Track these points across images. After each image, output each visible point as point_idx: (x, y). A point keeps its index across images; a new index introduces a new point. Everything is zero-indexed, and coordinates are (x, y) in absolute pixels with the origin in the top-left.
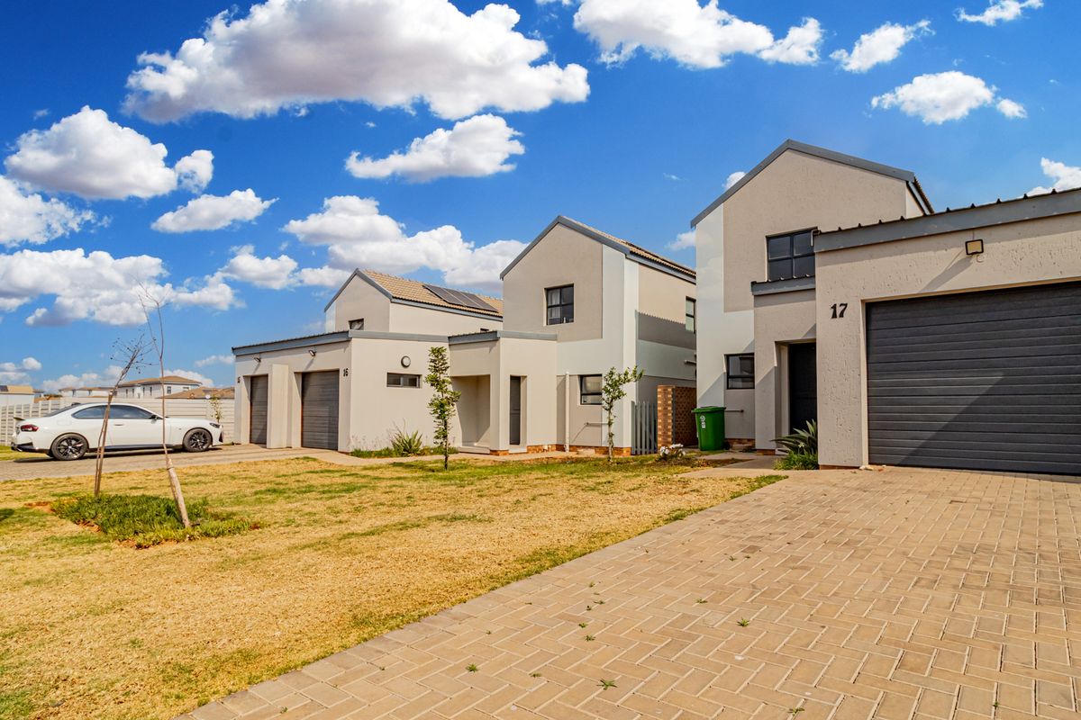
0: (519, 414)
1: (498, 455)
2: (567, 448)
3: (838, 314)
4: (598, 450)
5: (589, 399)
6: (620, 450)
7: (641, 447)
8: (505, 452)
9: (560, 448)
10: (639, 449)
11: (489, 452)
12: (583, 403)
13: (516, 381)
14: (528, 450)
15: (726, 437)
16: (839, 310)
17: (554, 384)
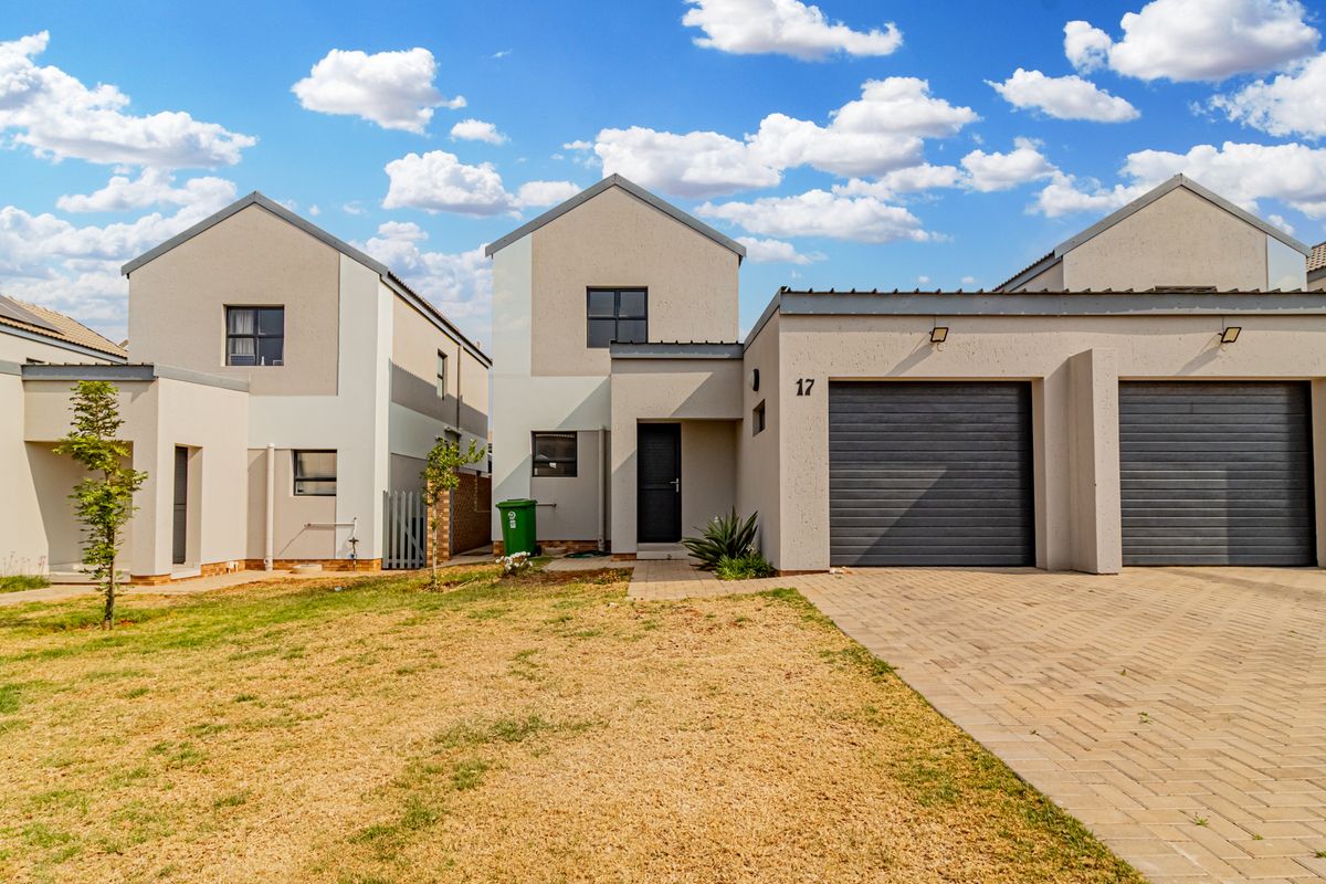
0: (185, 511)
1: (152, 584)
2: (270, 565)
3: (804, 391)
4: (327, 565)
5: (309, 487)
6: (367, 563)
7: (398, 557)
8: (165, 578)
9: (256, 564)
10: (395, 561)
11: (128, 580)
12: (298, 492)
13: (182, 453)
14: (203, 571)
15: (538, 539)
16: (805, 386)
17: (243, 463)
